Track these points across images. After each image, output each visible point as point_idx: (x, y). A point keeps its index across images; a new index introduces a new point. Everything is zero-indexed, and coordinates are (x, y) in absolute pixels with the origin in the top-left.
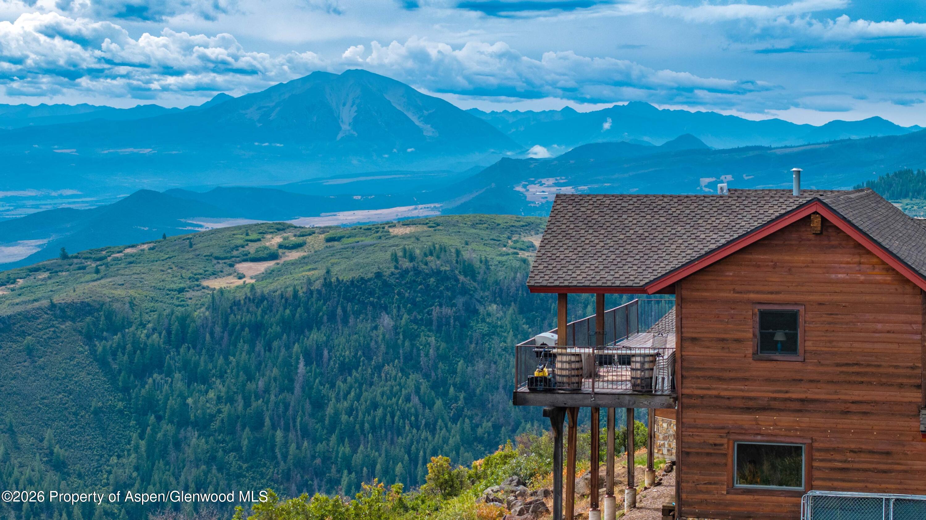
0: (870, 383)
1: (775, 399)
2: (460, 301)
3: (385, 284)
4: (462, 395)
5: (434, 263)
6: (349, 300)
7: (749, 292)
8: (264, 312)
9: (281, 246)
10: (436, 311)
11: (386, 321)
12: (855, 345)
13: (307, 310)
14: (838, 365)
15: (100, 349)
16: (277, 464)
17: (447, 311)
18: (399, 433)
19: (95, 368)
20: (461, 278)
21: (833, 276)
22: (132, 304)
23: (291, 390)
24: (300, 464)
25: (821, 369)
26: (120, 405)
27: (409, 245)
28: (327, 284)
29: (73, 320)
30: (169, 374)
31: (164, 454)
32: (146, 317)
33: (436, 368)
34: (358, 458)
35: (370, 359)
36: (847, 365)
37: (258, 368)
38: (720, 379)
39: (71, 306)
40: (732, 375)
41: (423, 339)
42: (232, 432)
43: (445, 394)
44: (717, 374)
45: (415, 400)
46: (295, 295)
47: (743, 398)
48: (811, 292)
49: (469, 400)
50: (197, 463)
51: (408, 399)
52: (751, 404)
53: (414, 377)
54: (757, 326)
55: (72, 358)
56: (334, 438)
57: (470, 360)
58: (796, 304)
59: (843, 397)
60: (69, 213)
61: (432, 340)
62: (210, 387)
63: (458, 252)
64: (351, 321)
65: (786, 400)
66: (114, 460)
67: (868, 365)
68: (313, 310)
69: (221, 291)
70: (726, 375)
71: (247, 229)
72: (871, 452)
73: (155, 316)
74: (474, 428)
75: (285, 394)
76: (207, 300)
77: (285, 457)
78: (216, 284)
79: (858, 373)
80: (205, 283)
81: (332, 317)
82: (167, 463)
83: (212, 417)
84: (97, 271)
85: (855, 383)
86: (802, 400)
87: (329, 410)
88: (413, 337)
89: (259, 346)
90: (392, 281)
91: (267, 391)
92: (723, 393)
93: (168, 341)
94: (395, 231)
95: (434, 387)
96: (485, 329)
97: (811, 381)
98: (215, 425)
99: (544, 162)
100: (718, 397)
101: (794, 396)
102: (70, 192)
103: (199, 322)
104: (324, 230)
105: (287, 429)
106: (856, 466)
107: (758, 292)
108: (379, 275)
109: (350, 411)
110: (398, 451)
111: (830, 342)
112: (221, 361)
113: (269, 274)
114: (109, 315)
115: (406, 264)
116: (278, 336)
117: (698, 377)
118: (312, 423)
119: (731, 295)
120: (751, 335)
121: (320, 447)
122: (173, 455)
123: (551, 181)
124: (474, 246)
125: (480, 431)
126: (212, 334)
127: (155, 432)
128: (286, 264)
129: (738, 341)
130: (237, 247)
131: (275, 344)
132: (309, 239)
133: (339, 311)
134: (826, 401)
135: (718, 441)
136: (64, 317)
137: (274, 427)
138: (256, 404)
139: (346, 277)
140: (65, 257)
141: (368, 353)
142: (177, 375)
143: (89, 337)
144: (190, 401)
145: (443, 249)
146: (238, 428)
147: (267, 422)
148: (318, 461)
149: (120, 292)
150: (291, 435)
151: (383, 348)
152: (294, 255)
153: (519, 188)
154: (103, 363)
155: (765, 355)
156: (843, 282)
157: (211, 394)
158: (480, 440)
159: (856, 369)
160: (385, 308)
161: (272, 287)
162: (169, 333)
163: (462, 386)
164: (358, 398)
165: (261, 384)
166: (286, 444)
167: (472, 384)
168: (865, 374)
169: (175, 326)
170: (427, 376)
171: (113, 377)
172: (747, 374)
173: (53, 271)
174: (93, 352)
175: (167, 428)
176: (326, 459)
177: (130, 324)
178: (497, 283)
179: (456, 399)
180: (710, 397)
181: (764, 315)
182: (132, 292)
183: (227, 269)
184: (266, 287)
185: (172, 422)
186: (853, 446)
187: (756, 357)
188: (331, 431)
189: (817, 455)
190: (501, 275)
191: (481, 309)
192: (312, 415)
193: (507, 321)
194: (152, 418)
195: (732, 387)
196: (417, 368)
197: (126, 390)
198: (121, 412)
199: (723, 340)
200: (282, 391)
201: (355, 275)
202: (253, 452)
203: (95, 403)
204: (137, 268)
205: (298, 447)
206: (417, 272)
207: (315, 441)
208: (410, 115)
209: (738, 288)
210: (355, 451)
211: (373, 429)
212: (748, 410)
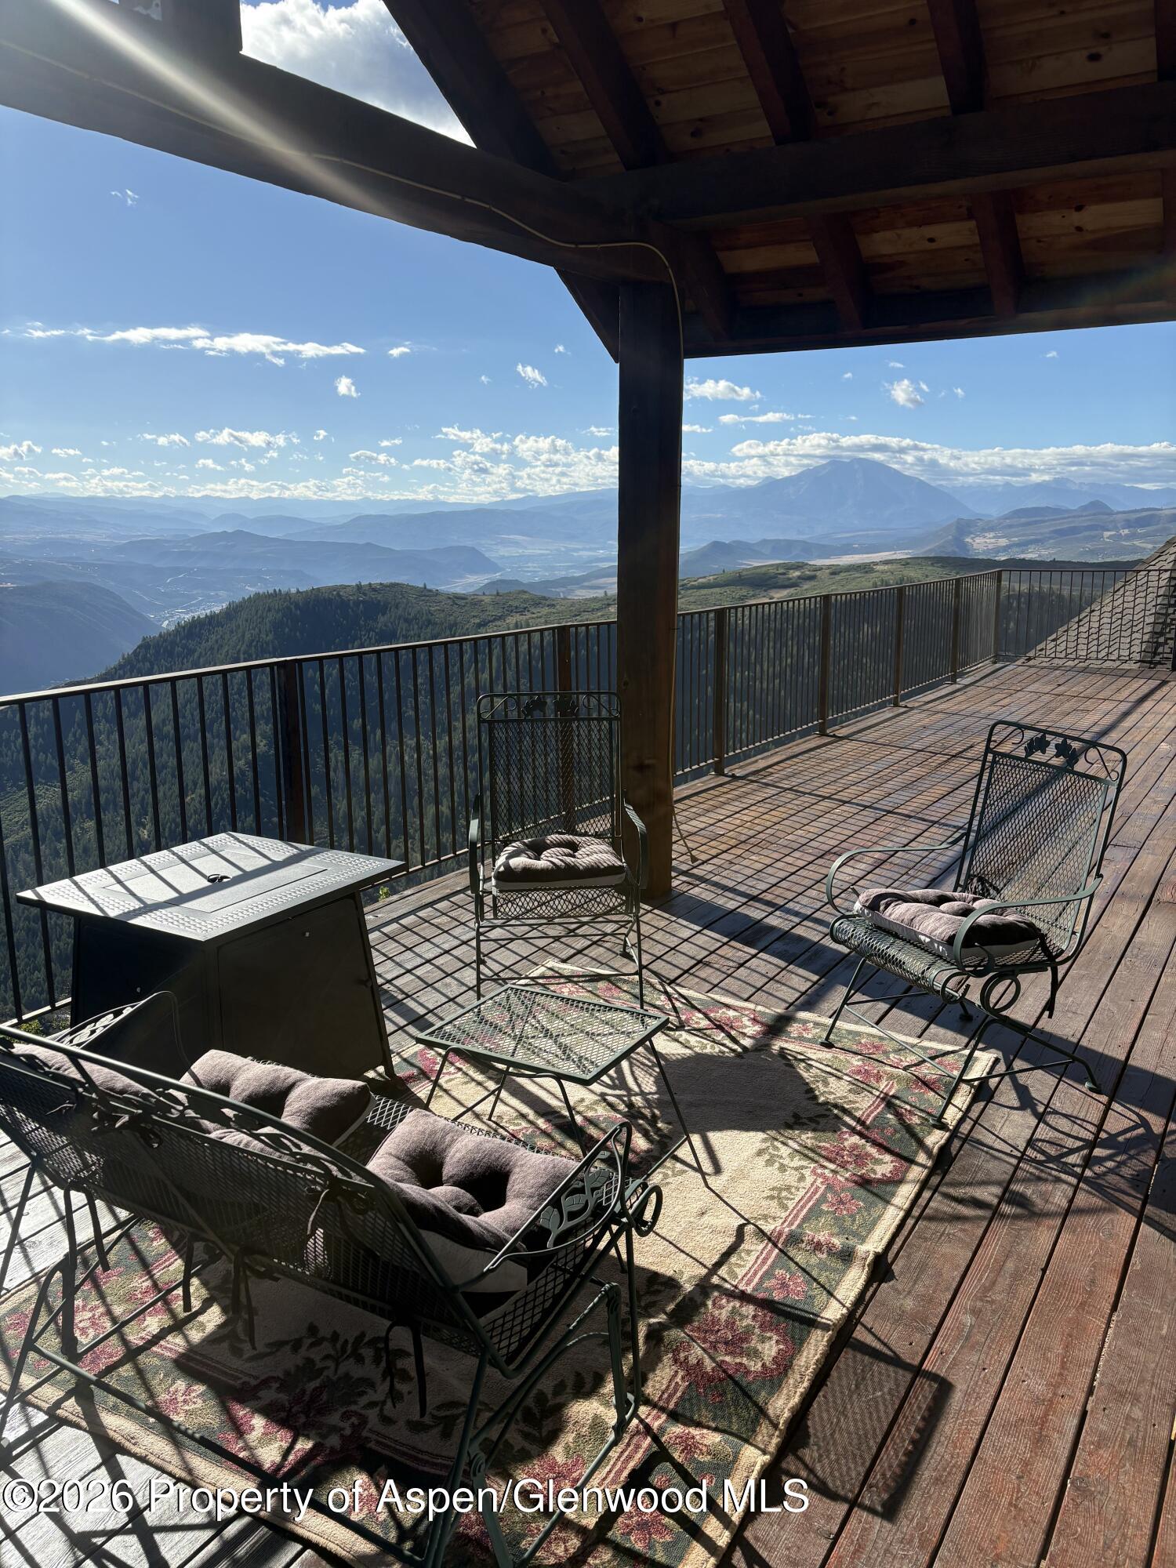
71: (778, 567)
123: (992, 534)
132: (819, 573)
152: (808, 584)
153: (968, 540)
183: (763, 593)
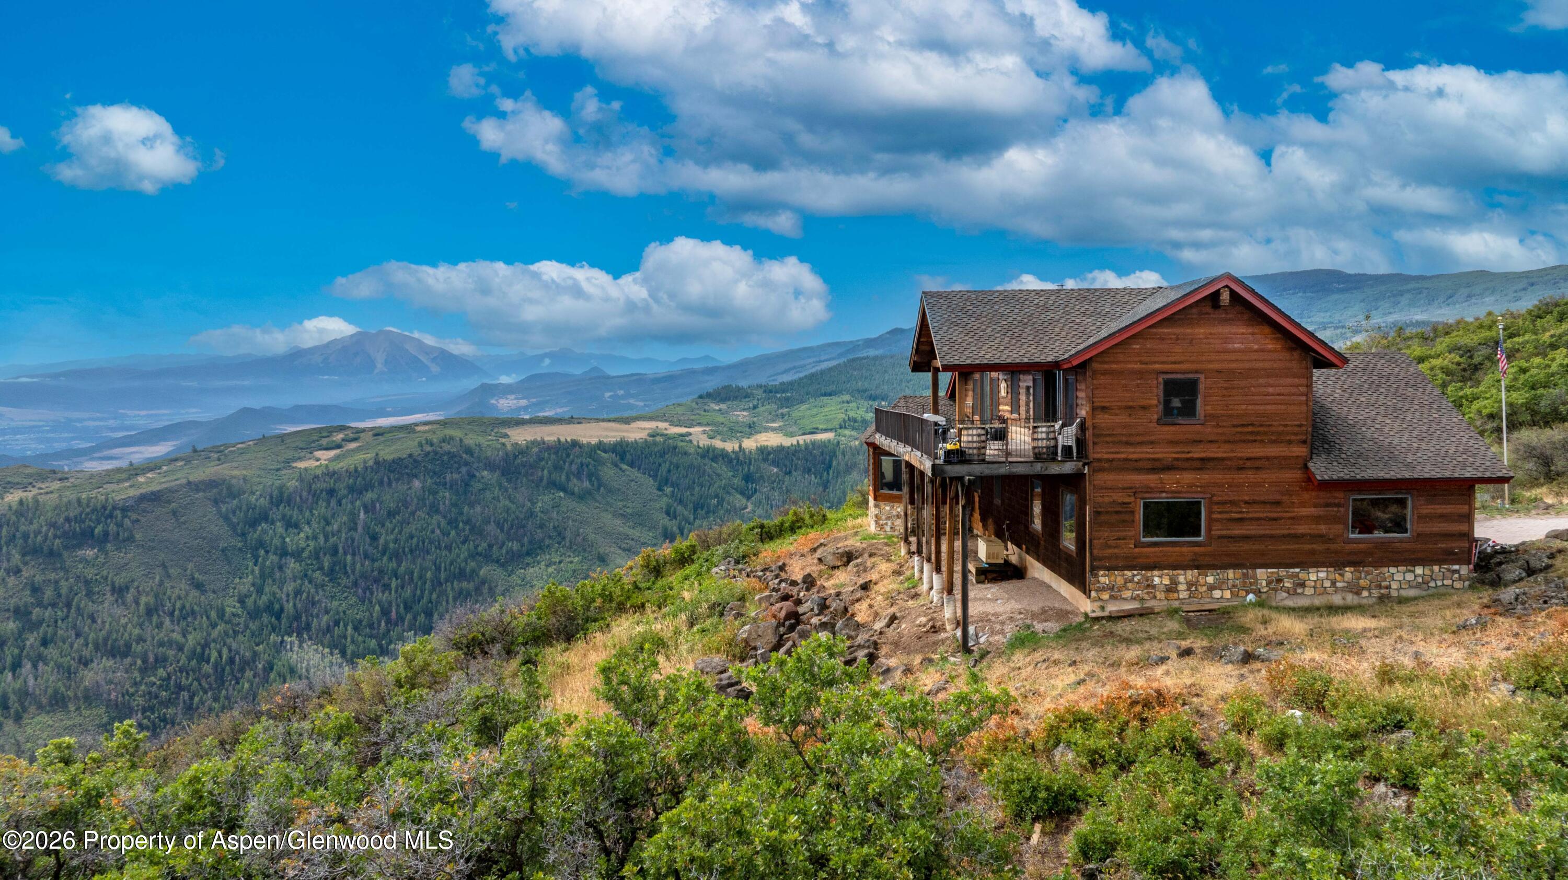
0: (1262, 441)
1: (1177, 459)
2: (464, 470)
3: (415, 461)
4: (467, 528)
5: (446, 447)
6: (393, 472)
7: (1155, 363)
8: (335, 482)
9: (343, 440)
10: (448, 477)
11: (417, 484)
12: (1250, 407)
13: (364, 479)
14: (1234, 426)
15: (224, 509)
16: (348, 577)
17: (455, 476)
18: (428, 553)
19: (221, 522)
20: (464, 456)
21: (1230, 346)
22: (245, 480)
23: (356, 529)
24: (364, 576)
25: (1220, 430)
26: (240, 545)
27: (429, 436)
28: (377, 462)
29: (204, 491)
30: (273, 523)
31: (271, 575)
32: (255, 488)
33: (450, 511)
34: (402, 569)
35: (407, 508)
36: (1242, 426)
37: (333, 516)
38: (1128, 443)
39: (202, 482)
40: (1139, 439)
41: (441, 494)
42: (317, 558)
43: (456, 527)
44: (1124, 439)
45: (438, 532)
46: (356, 470)
47: (1149, 459)
48: (1210, 361)
49: (472, 529)
50: (295, 579)
51: (433, 532)
52: (1157, 464)
53: (437, 517)
54: (1162, 394)
55: (205, 516)
56: (385, 558)
57: (472, 505)
58: (1197, 372)
59: (1239, 455)
60: (195, 424)
61: (447, 494)
62: (301, 530)
63: (461, 440)
64: (394, 485)
65: (1188, 459)
66: (237, 580)
67: (1261, 426)
68: (368, 479)
69: (306, 469)
70: (1132, 439)
71: (320, 430)
72: (1264, 503)
73: (261, 487)
74: (476, 547)
75: (352, 532)
76: (297, 475)
77: (353, 572)
78: (302, 465)
79: (1252, 433)
80: (294, 465)
81: (381, 483)
82: (274, 581)
83: (303, 549)
84: (219, 459)
85: (1249, 441)
86: (1202, 459)
87: (382, 541)
88: (435, 493)
89: (333, 503)
90: (420, 459)
91: (339, 531)
92: (1131, 456)
93: (271, 502)
94: (418, 428)
95: (449, 523)
96: (480, 486)
97: (1211, 442)
98: (305, 555)
99: (509, 385)
100: (1126, 460)
101: (1196, 455)
102: (194, 410)
103: (291, 490)
104: (371, 429)
105: (354, 554)
106: (1251, 515)
107: (1163, 363)
108: (410, 456)
109: (396, 541)
110: (428, 564)
111: (1227, 405)
112: (307, 514)
113: (336, 458)
114: (229, 487)
115: (428, 448)
116: (345, 496)
117: (1107, 442)
118: (370, 550)
119: (1138, 366)
120: (1155, 402)
121: (376, 564)
122: (278, 575)
123: (513, 397)
124: (470, 436)
125: (480, 549)
126: (301, 497)
127: (264, 561)
128: (348, 451)
129: (1144, 408)
130: (314, 442)
131: (344, 501)
132: (362, 435)
133: (386, 479)
134: (1223, 459)
135: (1127, 500)
136: (198, 490)
137: (345, 553)
138: (332, 540)
139: (389, 457)
140: (195, 451)
141: (406, 504)
142: (278, 524)
143: (216, 502)
144: (288, 540)
145: (452, 438)
146: (321, 555)
147: (341, 551)
148: (376, 573)
149: (236, 472)
150: (357, 558)
151: (415, 500)
152: (353, 445)
153: (493, 401)
154: (226, 518)
155: (1169, 420)
156: (1240, 351)
157: (302, 535)
158: (480, 554)
159: (1250, 429)
160: (416, 476)
161: (340, 466)
162: (271, 497)
163: (467, 522)
164: (400, 532)
165: (335, 527)
166: (354, 564)
167: (474, 520)
168: (1258, 433)
169: (275, 493)
170: (445, 517)
171: (233, 527)
172: (1153, 438)
173: (188, 461)
174: (219, 512)
175: (273, 558)
176: (381, 571)
177: (244, 493)
178: (487, 458)
179: (464, 530)
180: (1119, 460)
181: (1167, 383)
182: (244, 472)
183: (308, 455)
184: (337, 466)
185: (275, 554)
186: (1247, 498)
187: (1159, 422)
188: (384, 553)
189: (1215, 508)
190: (489, 454)
191: (478, 474)
192: (370, 545)
193: (494, 481)
194: (262, 552)
195: (1138, 450)
196: (437, 511)
197: (243, 535)
198: (240, 549)
199: (1130, 407)
200: (350, 530)
201: (395, 456)
202: (332, 570)
203: (222, 545)
204: (247, 456)
205: (362, 565)
206: (436, 453)
207: (373, 560)
208: (421, 357)
209: (1144, 359)
210: (399, 566)
211: (411, 551)
212: (1153, 470)
